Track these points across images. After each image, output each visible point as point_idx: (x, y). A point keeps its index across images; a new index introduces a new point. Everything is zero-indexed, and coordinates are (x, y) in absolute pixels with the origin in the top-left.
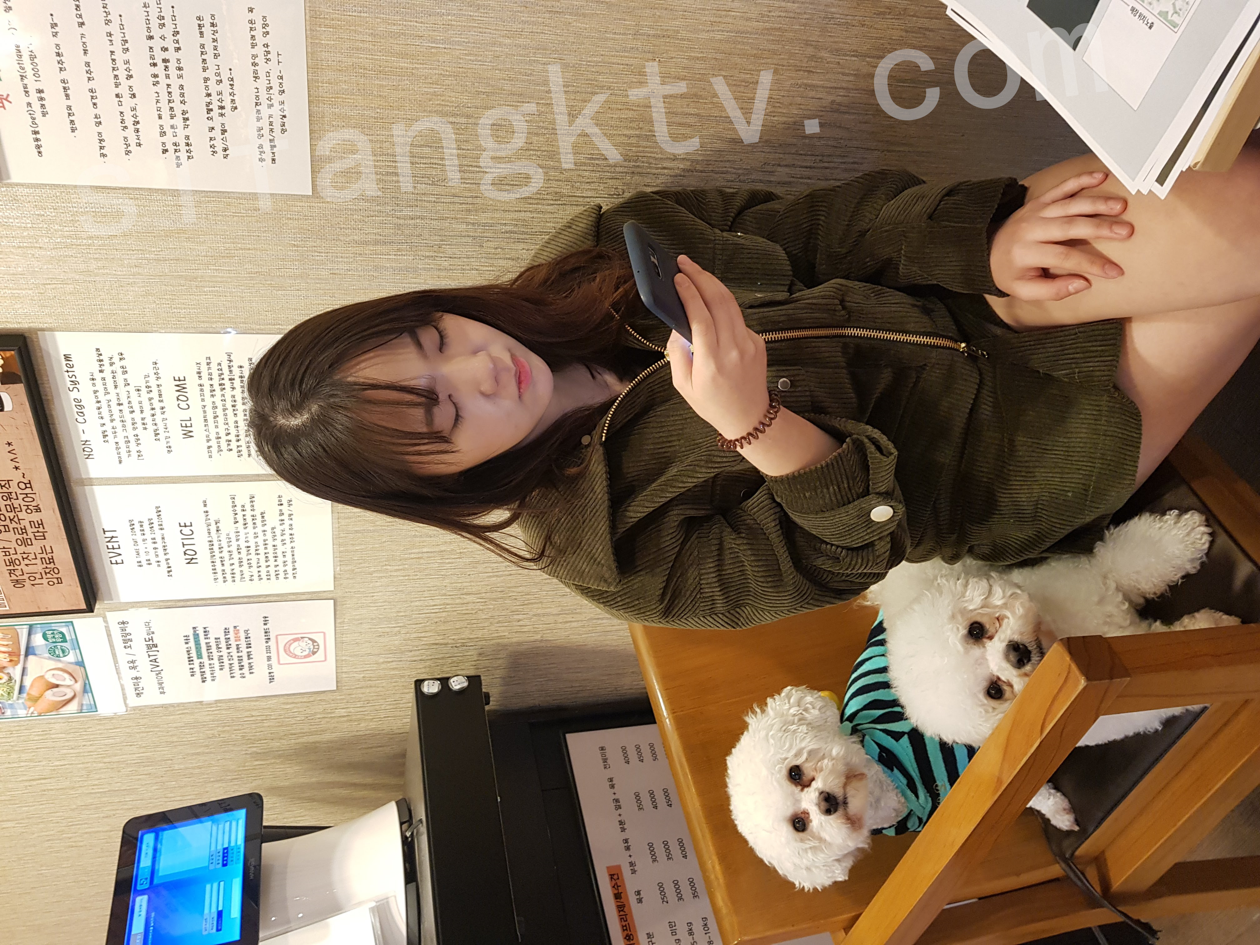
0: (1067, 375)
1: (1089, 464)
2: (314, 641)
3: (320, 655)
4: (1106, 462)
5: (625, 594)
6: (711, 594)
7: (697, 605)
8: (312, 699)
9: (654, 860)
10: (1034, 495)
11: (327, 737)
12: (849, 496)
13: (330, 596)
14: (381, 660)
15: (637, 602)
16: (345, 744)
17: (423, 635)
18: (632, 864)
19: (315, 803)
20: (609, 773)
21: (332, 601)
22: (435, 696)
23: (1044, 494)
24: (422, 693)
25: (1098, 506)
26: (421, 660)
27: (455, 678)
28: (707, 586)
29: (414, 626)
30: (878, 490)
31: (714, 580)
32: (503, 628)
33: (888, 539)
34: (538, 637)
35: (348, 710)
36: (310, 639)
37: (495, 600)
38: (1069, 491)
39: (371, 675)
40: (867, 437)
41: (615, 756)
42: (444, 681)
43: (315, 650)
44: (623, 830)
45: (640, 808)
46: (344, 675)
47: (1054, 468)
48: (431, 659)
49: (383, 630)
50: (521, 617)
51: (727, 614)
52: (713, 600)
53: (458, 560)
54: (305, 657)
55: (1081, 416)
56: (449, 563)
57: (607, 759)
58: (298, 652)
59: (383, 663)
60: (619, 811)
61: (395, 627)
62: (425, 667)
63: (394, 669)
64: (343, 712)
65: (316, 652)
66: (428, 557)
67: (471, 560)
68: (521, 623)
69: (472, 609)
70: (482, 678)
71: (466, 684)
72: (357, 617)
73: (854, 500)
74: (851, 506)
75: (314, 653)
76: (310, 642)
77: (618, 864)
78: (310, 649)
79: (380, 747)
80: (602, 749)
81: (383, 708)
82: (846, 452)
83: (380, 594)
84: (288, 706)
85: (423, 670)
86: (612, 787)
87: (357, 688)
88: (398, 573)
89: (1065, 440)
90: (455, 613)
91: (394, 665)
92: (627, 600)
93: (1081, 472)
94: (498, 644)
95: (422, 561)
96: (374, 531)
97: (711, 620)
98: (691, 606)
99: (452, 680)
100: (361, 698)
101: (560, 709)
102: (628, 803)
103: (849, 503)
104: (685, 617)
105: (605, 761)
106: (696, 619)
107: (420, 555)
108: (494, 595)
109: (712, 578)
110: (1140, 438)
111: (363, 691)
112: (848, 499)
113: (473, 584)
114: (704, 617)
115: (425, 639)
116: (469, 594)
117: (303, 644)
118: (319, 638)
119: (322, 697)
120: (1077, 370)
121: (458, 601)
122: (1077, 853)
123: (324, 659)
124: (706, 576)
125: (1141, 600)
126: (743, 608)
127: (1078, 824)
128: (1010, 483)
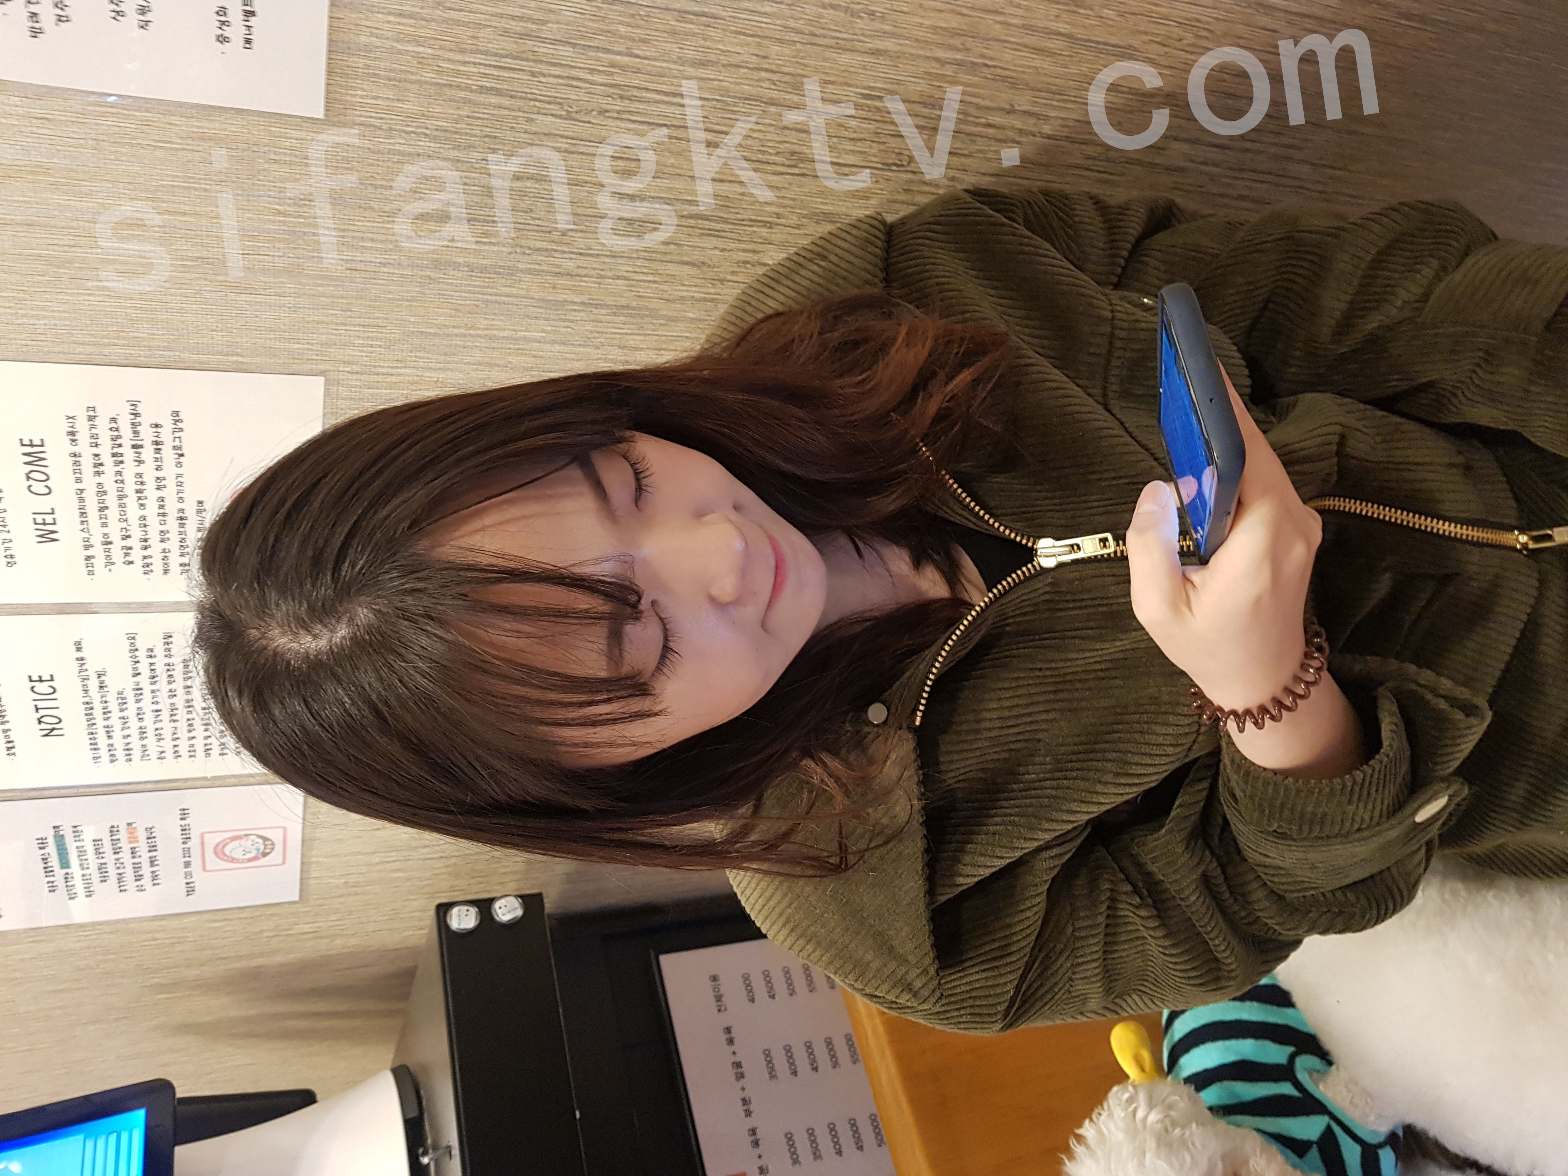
2: (265, 839)
3: (275, 857)
6: (1086, 991)
9: (796, 1162)
18: (762, 1171)
20: (725, 1019)
22: (470, 933)
24: (450, 927)
27: (501, 899)
28: (1082, 981)
31: (1096, 971)
35: (316, 925)
36: (259, 836)
39: (358, 880)
41: (732, 990)
42: (485, 908)
43: (267, 851)
44: (748, 1113)
45: (773, 1076)
46: (314, 882)
51: (1100, 1010)
52: (1086, 998)
54: (250, 860)
57: (721, 996)
58: (237, 854)
59: (378, 864)
60: (742, 1082)
63: (396, 870)
65: (268, 854)
70: (543, 895)
71: (519, 912)
75: (265, 855)
76: (261, 841)
77: (742, 1170)
78: (258, 850)
80: (714, 978)
85: (443, 870)
86: (731, 1042)
87: (333, 897)
91: (397, 865)
98: (1049, 1011)
99: (497, 905)
100: (338, 909)
102: (755, 1068)
105: (719, 998)
109: (1092, 968)
111: (342, 900)
117: (246, 843)
118: (274, 835)
123: (280, 861)
124: (1084, 967)
126: (1126, 997)
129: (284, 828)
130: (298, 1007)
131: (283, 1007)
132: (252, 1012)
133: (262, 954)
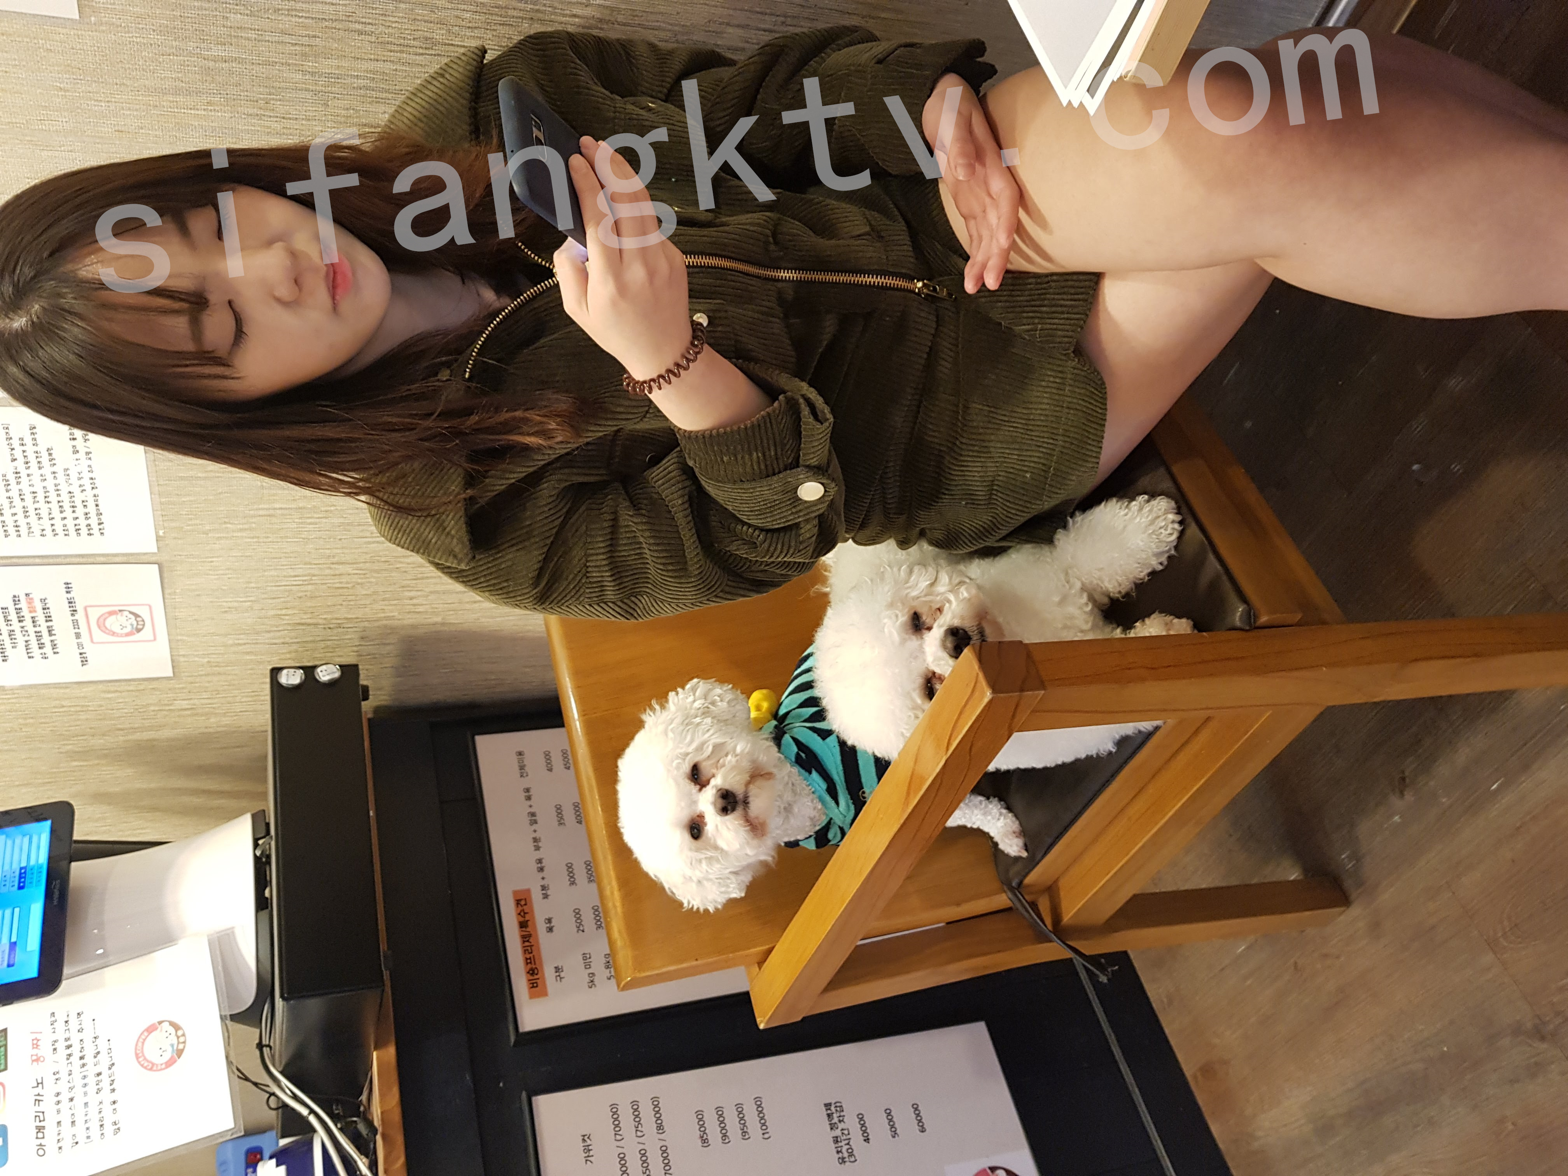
0: (1028, 331)
1: (1051, 441)
2: (136, 616)
3: (147, 633)
4: (1068, 440)
5: (491, 574)
6: (599, 579)
7: (582, 590)
8: (142, 687)
9: (573, 883)
10: (989, 474)
11: (166, 733)
12: (775, 466)
13: (154, 559)
14: (231, 642)
15: (505, 584)
16: (190, 743)
17: (284, 612)
18: (544, 888)
19: (158, 813)
20: (525, 783)
21: (156, 566)
22: (295, 688)
23: (1000, 473)
24: (280, 685)
25: (1057, 491)
26: (283, 643)
27: (324, 667)
28: (594, 569)
29: (270, 601)
30: (808, 463)
31: (604, 563)
32: (390, 608)
33: (816, 522)
34: (439, 619)
35: (192, 702)
36: (131, 613)
37: (377, 571)
38: (1027, 472)
39: (218, 660)
40: (803, 396)
41: (535, 763)
42: (309, 671)
43: (139, 627)
44: (537, 848)
45: (561, 823)
46: (182, 659)
47: (1013, 443)
48: (298, 643)
49: (230, 604)
50: (412, 594)
51: (619, 603)
52: (603, 586)
53: (324, 520)
54: (127, 635)
55: (1043, 383)
56: (310, 524)
57: (525, 766)
58: (116, 629)
59: (232, 645)
60: (535, 827)
61: (245, 602)
62: (290, 652)
63: (248, 653)
64: (185, 704)
65: (141, 630)
66: (282, 515)
67: (342, 520)
68: (415, 601)
69: (347, 583)
70: (360, 667)
71: (337, 675)
72: (193, 587)
73: (780, 472)
74: (775, 478)
75: (139, 630)
76: (131, 616)
77: (525, 887)
78: (132, 625)
79: (238, 747)
80: (520, 754)
81: (238, 699)
82: (777, 412)
83: (221, 559)
84: (110, 695)
85: (288, 656)
86: (529, 798)
87: (202, 675)
88: (244, 534)
89: (1025, 411)
90: (325, 586)
91: (247, 648)
92: (493, 582)
93: (1041, 449)
94: (386, 626)
95: (274, 520)
96: (205, 478)
97: (599, 609)
98: (574, 591)
99: (319, 670)
100: (207, 687)
101: (472, 706)
102: (546, 817)
103: (774, 474)
104: (566, 604)
105: (522, 768)
106: (581, 608)
107: (272, 512)
108: (376, 567)
109: (599, 559)
110: (1105, 415)
111: (209, 678)
112: (774, 469)
113: (346, 551)
114: (590, 605)
115: (287, 617)
116: (342, 563)
117: (122, 619)
118: (144, 613)
119: (155, 685)
120: (1040, 326)
121: (327, 572)
122: (1027, 881)
123: (152, 638)
124: (594, 558)
125: (1106, 600)
126: (639, 597)
127: (1027, 850)
128: (962, 458)
129: (150, 607)
130: (192, 784)
131: (178, 782)
132: (154, 785)
133: (150, 728)
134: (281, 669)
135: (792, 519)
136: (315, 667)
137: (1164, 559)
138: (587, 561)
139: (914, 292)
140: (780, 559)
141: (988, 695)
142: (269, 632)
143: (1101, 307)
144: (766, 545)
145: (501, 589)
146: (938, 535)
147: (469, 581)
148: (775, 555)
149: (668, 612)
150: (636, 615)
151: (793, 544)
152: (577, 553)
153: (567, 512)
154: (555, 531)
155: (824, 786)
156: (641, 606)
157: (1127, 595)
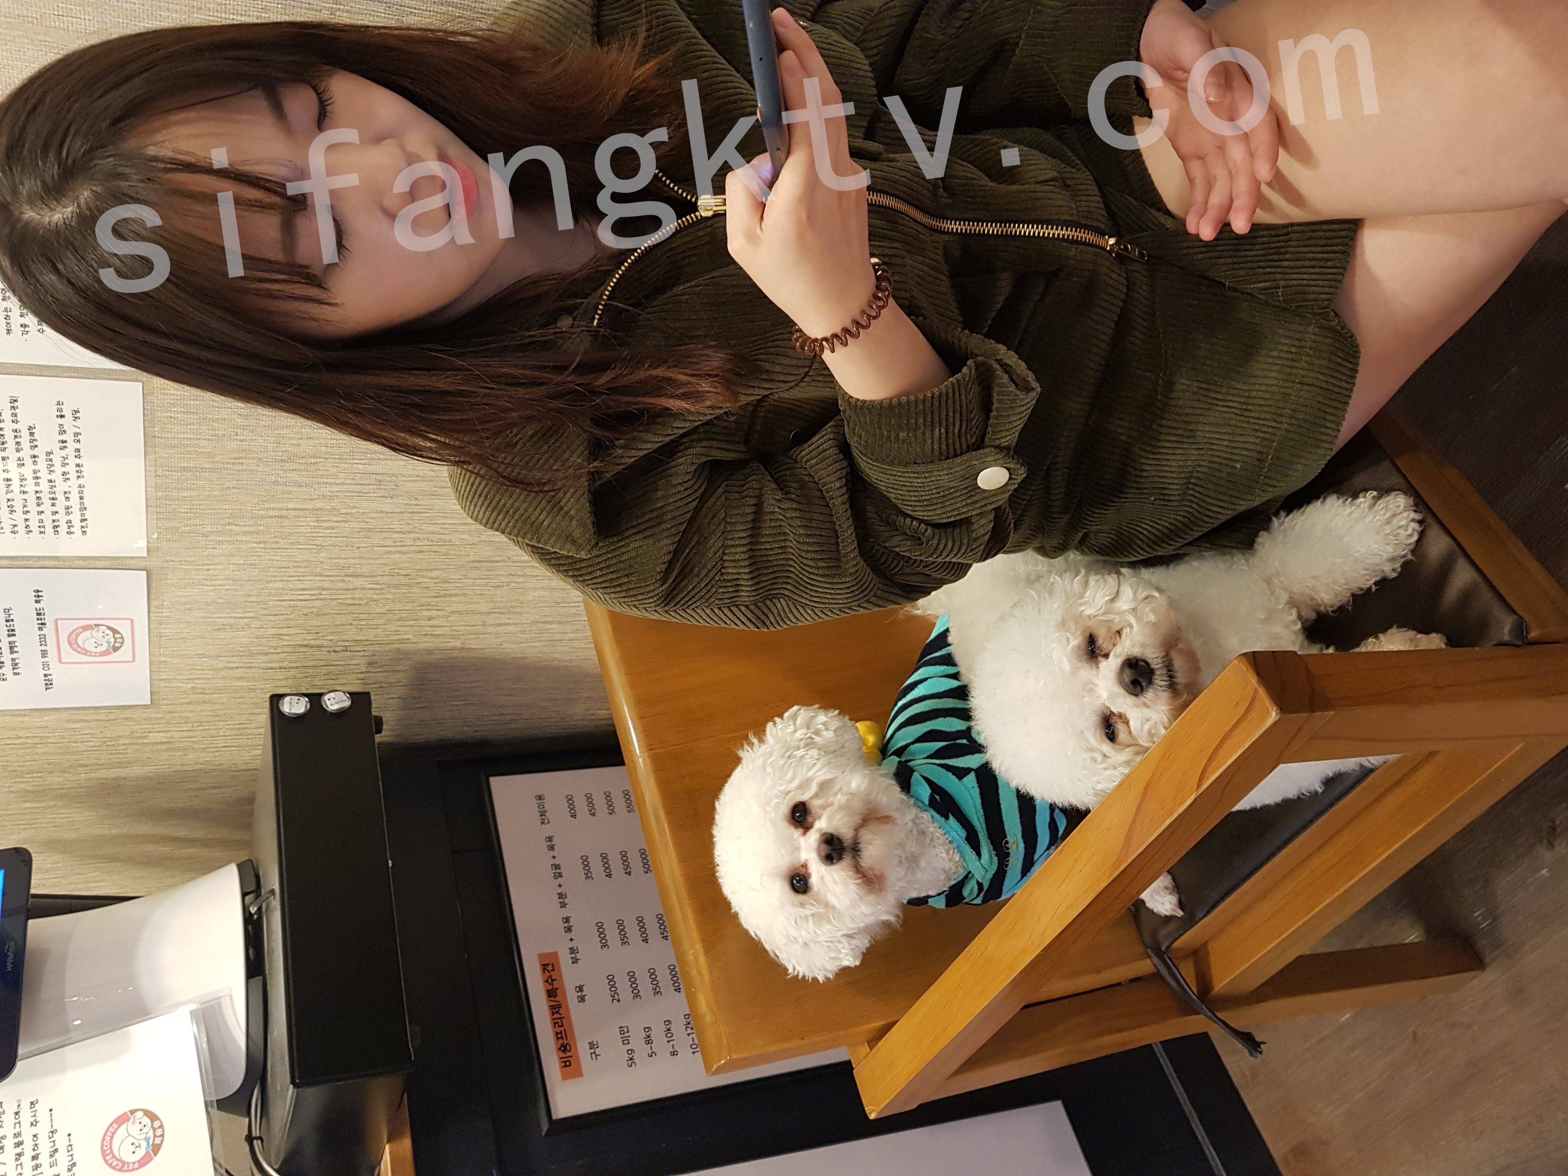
0: (1265, 289)
1: (1274, 424)
2: (115, 631)
3: (125, 652)
4: (1295, 422)
5: (609, 566)
6: (736, 576)
7: (714, 590)
8: (113, 716)
9: (604, 945)
10: (1189, 463)
11: (136, 771)
12: (958, 446)
13: (142, 564)
14: (220, 665)
15: (626, 580)
16: (162, 783)
17: (285, 631)
18: (572, 950)
19: (116, 864)
20: (547, 831)
21: (144, 573)
22: (300, 718)
23: (1202, 463)
24: (281, 714)
25: (1275, 483)
26: (280, 668)
27: (332, 695)
28: (731, 564)
29: (271, 618)
30: (996, 443)
31: (743, 556)
32: (405, 629)
33: (992, 516)
34: (457, 644)
35: (169, 734)
36: (109, 628)
37: (396, 586)
38: (1237, 461)
39: (205, 686)
40: (998, 361)
41: (557, 808)
42: (315, 699)
43: (117, 645)
44: (563, 905)
45: (588, 876)
46: (162, 684)
47: (1225, 425)
48: (297, 668)
49: (224, 621)
50: (433, 613)
51: (752, 607)
52: (737, 585)
53: (343, 524)
54: (102, 654)
55: (1275, 353)
56: (328, 528)
57: (546, 811)
58: (90, 647)
59: (222, 669)
60: (560, 880)
61: (242, 618)
62: (287, 679)
63: (239, 678)
64: (160, 737)
65: (119, 648)
66: (295, 517)
67: (363, 525)
68: (434, 622)
69: (361, 599)
70: (373, 696)
71: (347, 703)
72: (183, 600)
73: (963, 453)
74: (957, 460)
75: (116, 649)
76: (109, 632)
77: (554, 950)
78: (109, 643)
79: (218, 787)
80: (540, 798)
81: (223, 733)
82: (967, 378)
83: (220, 566)
85: (284, 683)
86: (552, 848)
87: (183, 704)
88: (249, 538)
89: (1246, 387)
90: (335, 603)
91: (240, 673)
92: (611, 576)
93: (1259, 434)
94: (398, 651)
95: (286, 522)
96: (212, 470)
97: (729, 614)
98: (705, 591)
99: (326, 697)
100: (188, 718)
101: (483, 744)
102: (572, 870)
103: (956, 456)
104: (693, 606)
105: (543, 814)
106: (708, 611)
107: (284, 513)
108: (394, 581)
109: (739, 553)
111: (190, 707)
112: (955, 450)
113: (363, 561)
114: (720, 609)
115: (288, 638)
116: (357, 576)
117: (98, 635)
118: (124, 628)
119: (128, 714)
120: (1282, 283)
121: (340, 585)
122: (1176, 945)
123: (131, 659)
124: (733, 550)
125: (1313, 616)
126: (776, 601)
127: (1182, 909)
128: (1161, 444)
129: (132, 621)
130: (159, 830)
131: (144, 828)
132: (115, 831)
133: (120, 765)
134: (282, 696)
135: (965, 511)
136: (321, 695)
137: (1397, 565)
138: (724, 554)
139: (1105, 249)
140: (939, 560)
141: (1273, 715)
142: (266, 654)
143: (1358, 262)
144: (935, 541)
145: (620, 585)
146: (1104, 540)
147: (581, 575)
148: (945, 554)
149: (808, 619)
150: (768, 623)
151: (965, 541)
152: (714, 543)
153: (703, 495)
154: (689, 515)
155: (963, 833)
156: (775, 611)
157: (1341, 609)
